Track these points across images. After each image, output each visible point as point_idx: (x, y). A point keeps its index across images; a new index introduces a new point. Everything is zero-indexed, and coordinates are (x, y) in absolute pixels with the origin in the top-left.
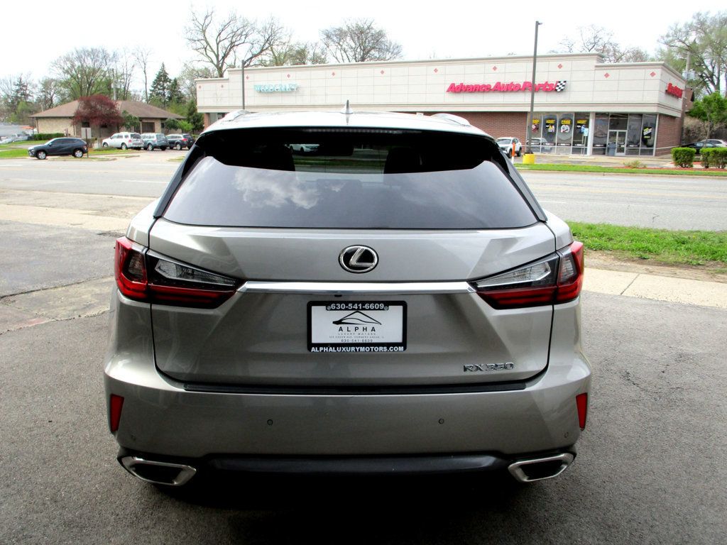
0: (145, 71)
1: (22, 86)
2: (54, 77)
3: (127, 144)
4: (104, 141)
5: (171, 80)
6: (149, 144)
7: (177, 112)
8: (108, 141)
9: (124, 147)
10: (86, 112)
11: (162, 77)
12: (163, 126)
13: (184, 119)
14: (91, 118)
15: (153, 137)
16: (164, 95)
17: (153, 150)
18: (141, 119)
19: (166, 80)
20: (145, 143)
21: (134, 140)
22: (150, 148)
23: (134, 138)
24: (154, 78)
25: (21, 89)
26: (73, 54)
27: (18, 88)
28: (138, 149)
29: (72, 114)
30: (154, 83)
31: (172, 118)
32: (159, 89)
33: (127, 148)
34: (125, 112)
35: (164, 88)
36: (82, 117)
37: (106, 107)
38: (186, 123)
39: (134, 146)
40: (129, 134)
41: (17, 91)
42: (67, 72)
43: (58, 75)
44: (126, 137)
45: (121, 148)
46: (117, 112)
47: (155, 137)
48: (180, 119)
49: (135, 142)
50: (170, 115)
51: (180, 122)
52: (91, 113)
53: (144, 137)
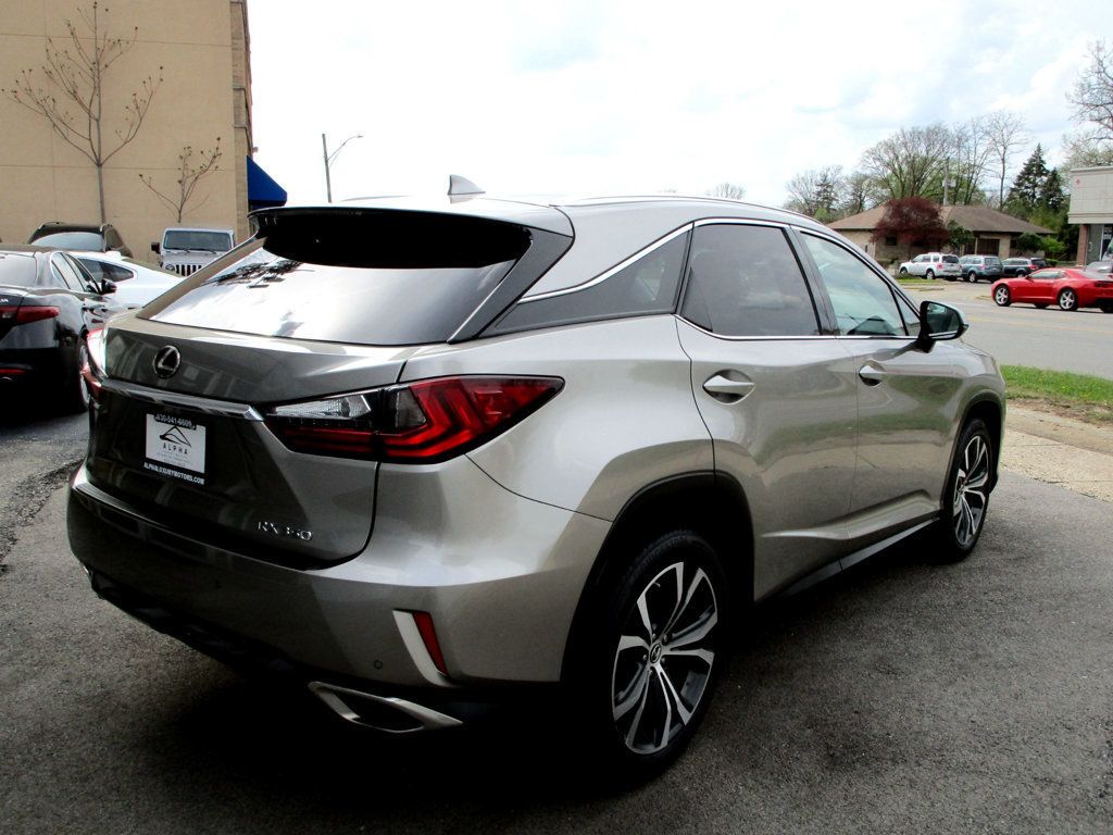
0: (1003, 160)
1: (826, 185)
2: (868, 172)
3: (935, 270)
4: (903, 265)
5: (1048, 172)
6: (972, 272)
7: (1045, 222)
8: (907, 265)
9: (930, 276)
10: (893, 222)
11: (1035, 167)
12: (1013, 245)
13: (1053, 235)
14: (900, 231)
15: (980, 262)
16: (1034, 196)
17: (975, 282)
18: (977, 233)
19: (1041, 171)
20: (965, 270)
21: (948, 266)
22: (972, 278)
23: (948, 261)
24: (1021, 168)
25: (825, 191)
26: (898, 139)
27: (820, 189)
28: (952, 279)
29: (872, 227)
30: (1020, 178)
31: (1032, 233)
32: (1027, 187)
33: (934, 277)
34: (952, 223)
35: (1036, 185)
36: (886, 229)
37: (924, 214)
38: (1054, 241)
39: (946, 274)
40: (940, 256)
41: (819, 194)
42: (888, 165)
43: (873, 169)
44: (936, 260)
45: (925, 277)
46: (940, 223)
47: (983, 261)
48: (1045, 235)
49: (948, 268)
50: (1029, 228)
51: (1044, 240)
52: (900, 223)
53: (965, 262)
